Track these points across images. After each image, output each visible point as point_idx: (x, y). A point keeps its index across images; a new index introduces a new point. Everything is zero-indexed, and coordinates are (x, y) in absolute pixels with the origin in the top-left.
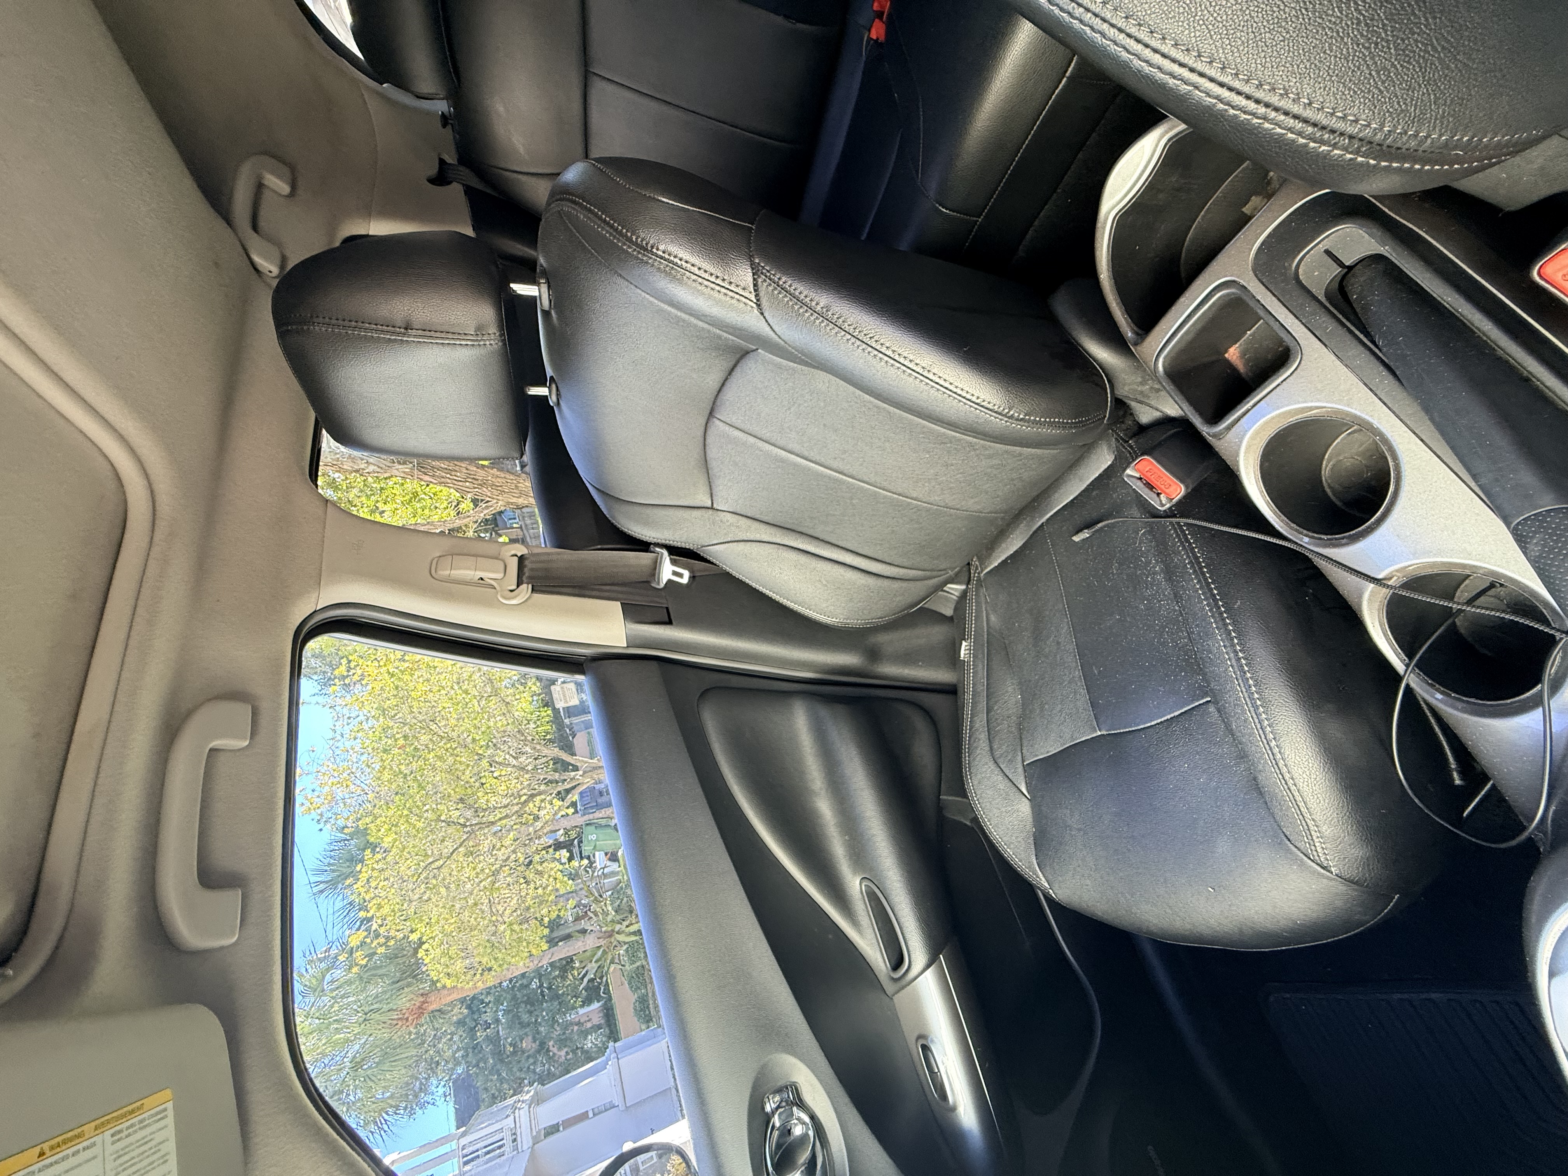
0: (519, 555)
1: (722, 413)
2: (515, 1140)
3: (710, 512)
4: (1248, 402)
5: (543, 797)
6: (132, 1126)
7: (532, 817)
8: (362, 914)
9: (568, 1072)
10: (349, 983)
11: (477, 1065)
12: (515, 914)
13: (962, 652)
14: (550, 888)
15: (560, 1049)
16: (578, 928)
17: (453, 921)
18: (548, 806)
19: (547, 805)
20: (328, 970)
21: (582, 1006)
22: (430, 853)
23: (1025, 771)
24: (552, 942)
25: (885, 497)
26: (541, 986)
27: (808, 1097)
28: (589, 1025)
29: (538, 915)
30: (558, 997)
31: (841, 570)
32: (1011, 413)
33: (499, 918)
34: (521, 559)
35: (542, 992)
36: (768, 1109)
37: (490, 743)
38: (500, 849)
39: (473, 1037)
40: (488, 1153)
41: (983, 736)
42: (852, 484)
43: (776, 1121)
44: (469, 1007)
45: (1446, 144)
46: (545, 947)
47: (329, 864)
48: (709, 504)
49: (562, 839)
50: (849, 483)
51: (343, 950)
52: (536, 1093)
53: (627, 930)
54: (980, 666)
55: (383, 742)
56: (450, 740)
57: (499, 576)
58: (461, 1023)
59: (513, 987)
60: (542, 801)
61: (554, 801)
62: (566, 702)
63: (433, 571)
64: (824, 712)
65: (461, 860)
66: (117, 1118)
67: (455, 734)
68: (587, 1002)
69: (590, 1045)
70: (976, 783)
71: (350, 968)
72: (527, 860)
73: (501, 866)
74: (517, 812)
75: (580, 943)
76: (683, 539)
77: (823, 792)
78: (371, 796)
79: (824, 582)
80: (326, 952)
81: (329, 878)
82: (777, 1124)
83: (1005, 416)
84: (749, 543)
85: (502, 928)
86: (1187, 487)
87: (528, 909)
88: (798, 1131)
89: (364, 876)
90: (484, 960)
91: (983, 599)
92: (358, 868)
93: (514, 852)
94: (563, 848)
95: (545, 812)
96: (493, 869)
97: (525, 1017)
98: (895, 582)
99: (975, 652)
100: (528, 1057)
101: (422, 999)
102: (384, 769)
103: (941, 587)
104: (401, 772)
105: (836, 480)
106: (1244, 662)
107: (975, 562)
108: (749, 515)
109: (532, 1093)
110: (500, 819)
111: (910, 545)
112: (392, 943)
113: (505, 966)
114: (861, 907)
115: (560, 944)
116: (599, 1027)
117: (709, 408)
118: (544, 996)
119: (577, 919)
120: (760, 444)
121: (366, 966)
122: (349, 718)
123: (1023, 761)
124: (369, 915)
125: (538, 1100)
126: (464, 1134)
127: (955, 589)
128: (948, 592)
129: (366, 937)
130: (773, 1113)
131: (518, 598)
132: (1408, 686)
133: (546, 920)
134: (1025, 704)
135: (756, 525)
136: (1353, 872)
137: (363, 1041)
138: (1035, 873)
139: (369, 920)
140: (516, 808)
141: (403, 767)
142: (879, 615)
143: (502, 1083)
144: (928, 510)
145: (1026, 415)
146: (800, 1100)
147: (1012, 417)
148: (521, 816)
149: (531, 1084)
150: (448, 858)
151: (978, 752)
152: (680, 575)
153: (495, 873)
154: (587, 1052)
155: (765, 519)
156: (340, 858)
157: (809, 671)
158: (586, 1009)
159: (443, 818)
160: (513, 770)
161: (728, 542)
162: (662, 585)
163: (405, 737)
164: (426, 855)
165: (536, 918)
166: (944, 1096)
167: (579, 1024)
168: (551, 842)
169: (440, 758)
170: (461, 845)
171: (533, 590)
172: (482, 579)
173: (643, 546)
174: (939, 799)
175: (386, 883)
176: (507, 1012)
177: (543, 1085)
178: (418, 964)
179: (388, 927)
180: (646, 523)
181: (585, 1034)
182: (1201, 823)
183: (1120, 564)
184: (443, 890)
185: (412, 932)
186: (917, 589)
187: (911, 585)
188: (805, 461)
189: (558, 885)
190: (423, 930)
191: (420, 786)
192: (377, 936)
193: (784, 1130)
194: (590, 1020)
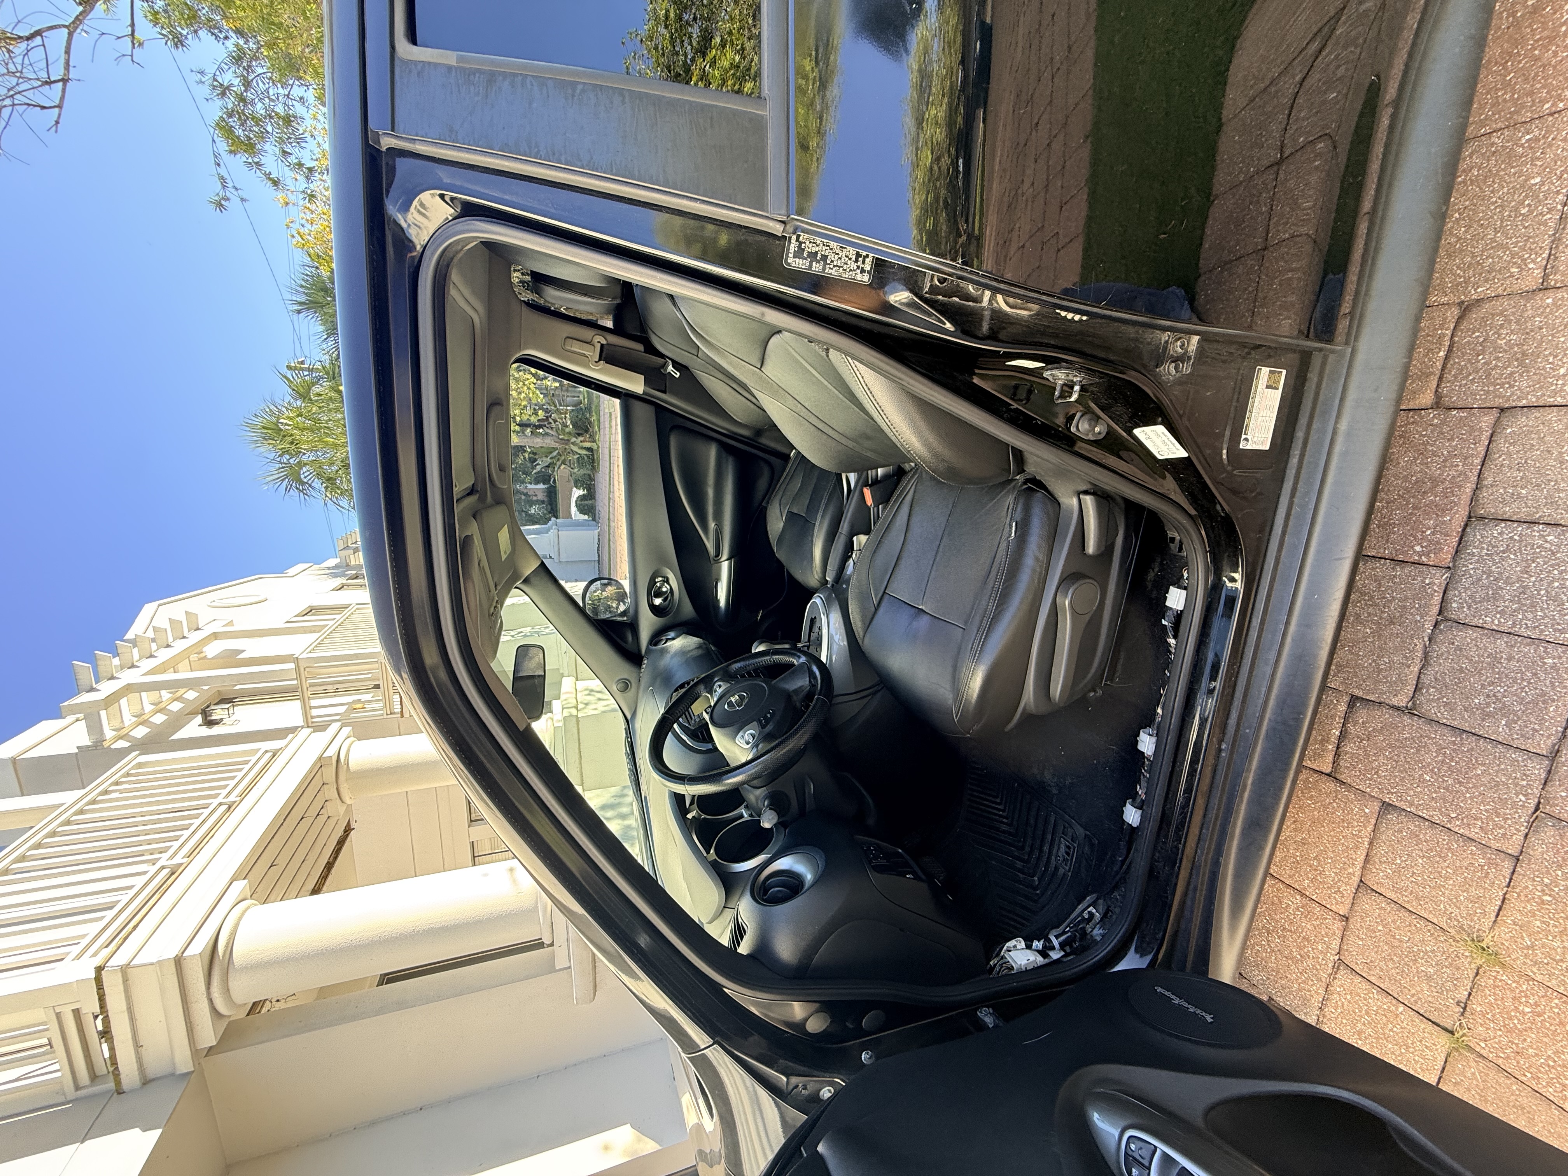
0: (602, 344)
3: (696, 357)
21: (530, 483)
23: (788, 514)
27: (671, 582)
28: (535, 498)
36: (657, 580)
43: (658, 584)
48: (696, 354)
53: (581, 444)
57: (591, 353)
69: (535, 513)
70: (771, 508)
75: (540, 441)
76: (681, 360)
88: (664, 589)
114: (711, 535)
116: (543, 502)
123: (789, 510)
131: (599, 364)
138: (774, 545)
146: (668, 582)
152: (675, 373)
154: (530, 515)
158: (534, 486)
161: (702, 372)
162: (666, 374)
166: (717, 596)
167: (526, 494)
171: (606, 362)
172: (583, 352)
173: (662, 356)
174: (760, 505)
180: (665, 347)
181: (531, 503)
193: (660, 588)
194: (536, 495)
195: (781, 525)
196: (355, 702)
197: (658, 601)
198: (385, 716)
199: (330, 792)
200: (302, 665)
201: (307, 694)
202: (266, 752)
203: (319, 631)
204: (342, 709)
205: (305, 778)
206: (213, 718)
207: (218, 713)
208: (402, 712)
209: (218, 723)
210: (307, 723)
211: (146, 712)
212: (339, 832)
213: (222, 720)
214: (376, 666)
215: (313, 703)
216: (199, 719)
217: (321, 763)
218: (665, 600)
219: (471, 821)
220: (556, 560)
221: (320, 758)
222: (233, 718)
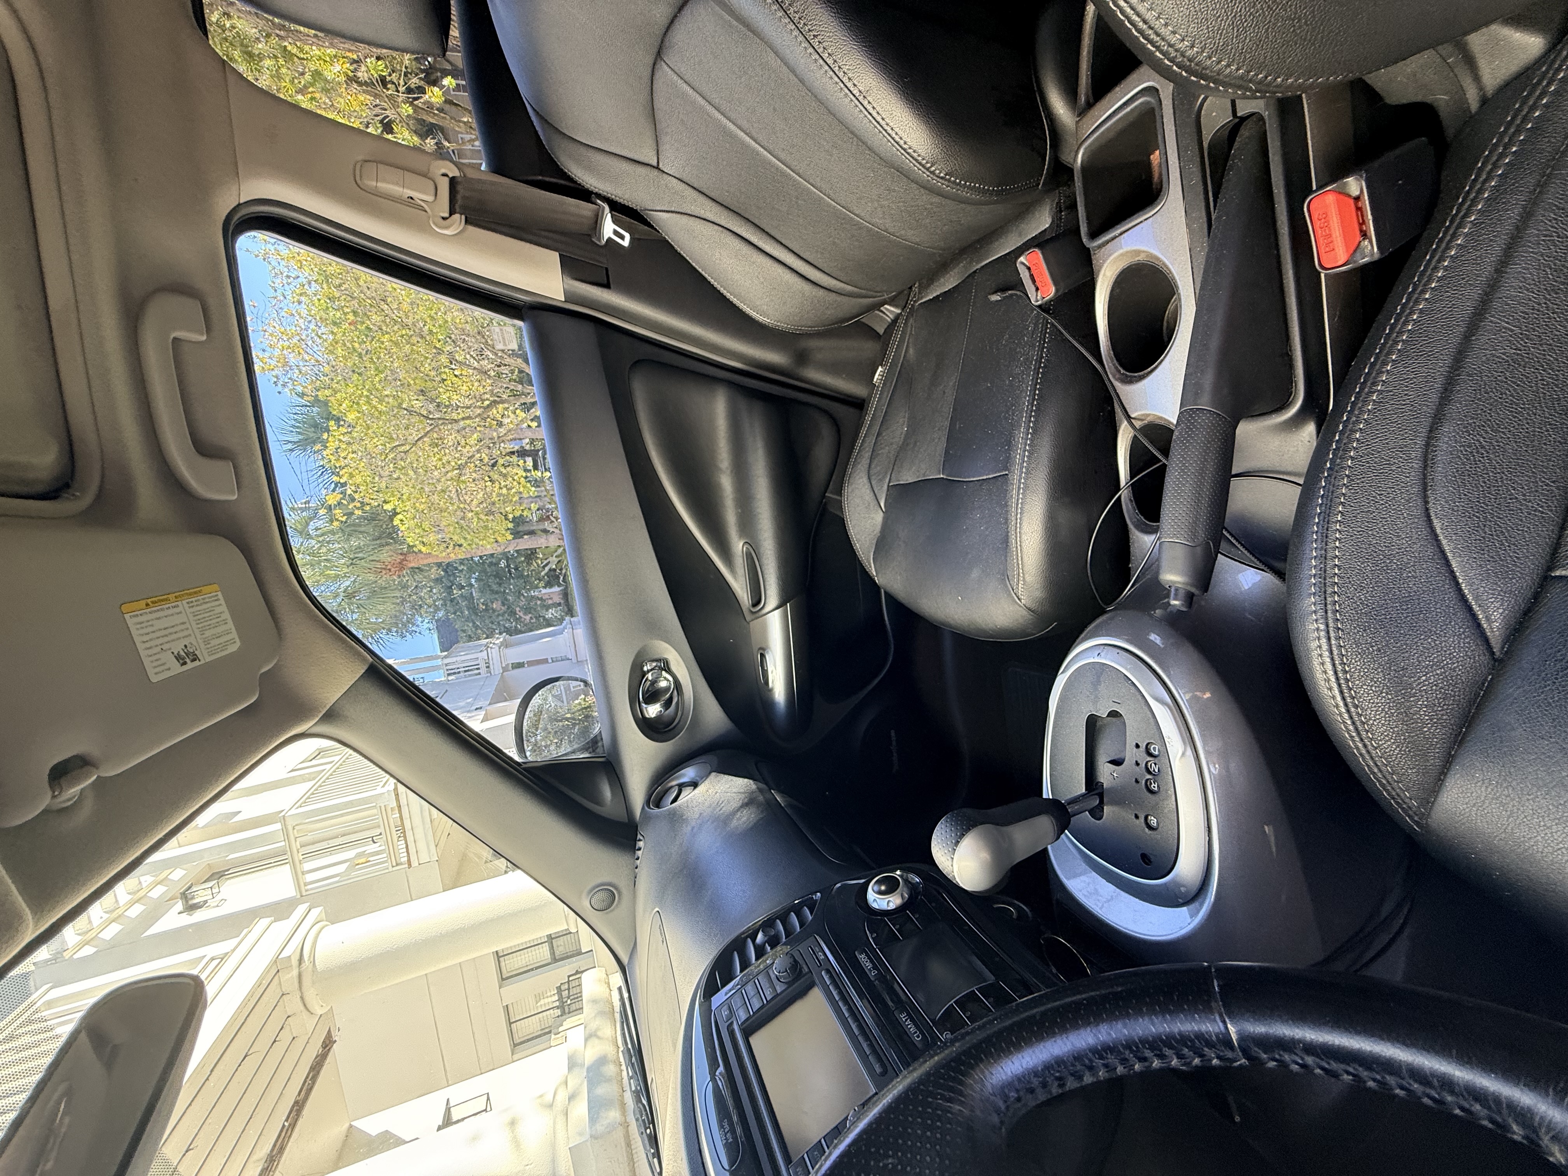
0: (451, 176)
1: (672, 58)
2: (488, 667)
3: (656, 172)
4: (1117, 230)
5: (506, 405)
6: (198, 600)
7: (495, 423)
8: (335, 478)
9: (531, 631)
10: (332, 532)
11: (455, 613)
12: (481, 506)
13: (876, 376)
14: (514, 490)
15: (525, 614)
16: (541, 527)
17: (423, 501)
18: (512, 416)
19: (510, 413)
20: (311, 519)
21: (545, 587)
22: (395, 436)
23: (888, 490)
24: (517, 534)
25: (829, 205)
26: (508, 566)
27: (673, 668)
28: (550, 602)
29: (503, 511)
30: (521, 576)
31: (780, 269)
32: (933, 169)
33: (467, 507)
34: (453, 182)
35: (509, 571)
36: (645, 669)
37: (448, 339)
38: (465, 447)
39: (450, 593)
40: (465, 671)
41: (867, 455)
42: (799, 183)
43: (649, 676)
44: (445, 571)
45: (1241, 78)
46: (510, 537)
47: (293, 426)
48: (655, 164)
49: (527, 447)
50: (795, 180)
51: (323, 505)
52: (505, 640)
54: (886, 394)
55: (331, 314)
56: (405, 326)
57: (430, 198)
58: (438, 580)
59: (484, 562)
60: (506, 409)
61: (518, 411)
62: (505, 344)
63: (358, 178)
64: (743, 404)
65: (427, 449)
66: (190, 594)
67: (410, 321)
68: (549, 585)
69: (550, 616)
70: (850, 490)
71: (332, 521)
72: (492, 461)
73: (466, 463)
74: (479, 414)
75: (543, 540)
76: (626, 197)
77: (728, 472)
78: (327, 369)
79: (762, 280)
80: (305, 503)
81: (296, 439)
82: (650, 678)
83: (928, 169)
84: (693, 218)
85: (470, 515)
86: (1057, 291)
87: (494, 504)
88: (663, 684)
89: (332, 445)
90: (455, 538)
91: (909, 329)
92: (325, 436)
93: (478, 451)
94: (529, 456)
95: (509, 420)
96: (459, 462)
97: (495, 587)
98: (831, 294)
99: (886, 379)
100: (499, 615)
101: (402, 557)
102: (336, 343)
103: (878, 306)
104: (354, 350)
105: (784, 174)
106: (1027, 453)
107: (915, 289)
108: (695, 186)
109: (501, 640)
110: (463, 419)
111: (849, 260)
112: (368, 508)
113: (474, 546)
114: (740, 562)
115: (526, 537)
116: (559, 604)
117: (657, 44)
118: (511, 574)
119: (541, 520)
120: (709, 108)
121: (346, 522)
122: (288, 277)
123: (889, 482)
124: (342, 481)
125: (506, 645)
126: (446, 657)
127: (891, 311)
128: (884, 313)
129: (341, 499)
130: (648, 671)
131: (451, 228)
132: (1120, 498)
133: (511, 516)
134: (908, 435)
135: (702, 199)
136: (1033, 606)
137: (352, 579)
138: (870, 564)
139: (344, 485)
140: (479, 411)
141: (356, 345)
142: (810, 324)
143: (476, 629)
144: (870, 230)
145: (946, 175)
146: (669, 668)
147: (933, 173)
148: (485, 419)
149: (500, 633)
150: (414, 445)
151: (859, 466)
152: (622, 237)
153: (460, 467)
154: (548, 620)
155: (712, 195)
156: (305, 423)
157: (738, 361)
158: (548, 590)
159: (404, 406)
160: (475, 372)
161: (672, 212)
162: (603, 242)
163: (355, 313)
164: (392, 438)
165: (501, 513)
166: (767, 682)
167: (541, 599)
168: (517, 448)
169: (396, 344)
170: (426, 435)
171: (467, 222)
172: (412, 198)
173: (585, 194)
174: (824, 496)
175: (354, 455)
176: (478, 580)
177: (511, 635)
178: (396, 530)
179: (362, 494)
180: (590, 168)
181: (547, 608)
182: (970, 556)
183: (1010, 337)
184: (411, 473)
185: (385, 502)
186: (849, 306)
187: (845, 299)
188: (753, 143)
189: (522, 489)
190: (397, 503)
191: (377, 369)
192: (353, 500)
193: (654, 682)
194: (551, 599)
195: (878, 518)
196: (359, 855)
197: (653, 710)
198: (391, 869)
199: (293, 1004)
200: (290, 823)
201: (298, 857)
202: (213, 959)
203: (314, 779)
204: (343, 867)
205: (251, 994)
206: (195, 901)
207: (201, 894)
208: (409, 861)
209: (201, 907)
210: (301, 892)
211: (121, 905)
212: (315, 1048)
213: (206, 902)
214: (375, 811)
215: (307, 866)
216: (179, 906)
217: (277, 967)
218: (668, 704)
219: (503, 979)
220: (574, 661)
221: (275, 962)
222: (219, 898)
